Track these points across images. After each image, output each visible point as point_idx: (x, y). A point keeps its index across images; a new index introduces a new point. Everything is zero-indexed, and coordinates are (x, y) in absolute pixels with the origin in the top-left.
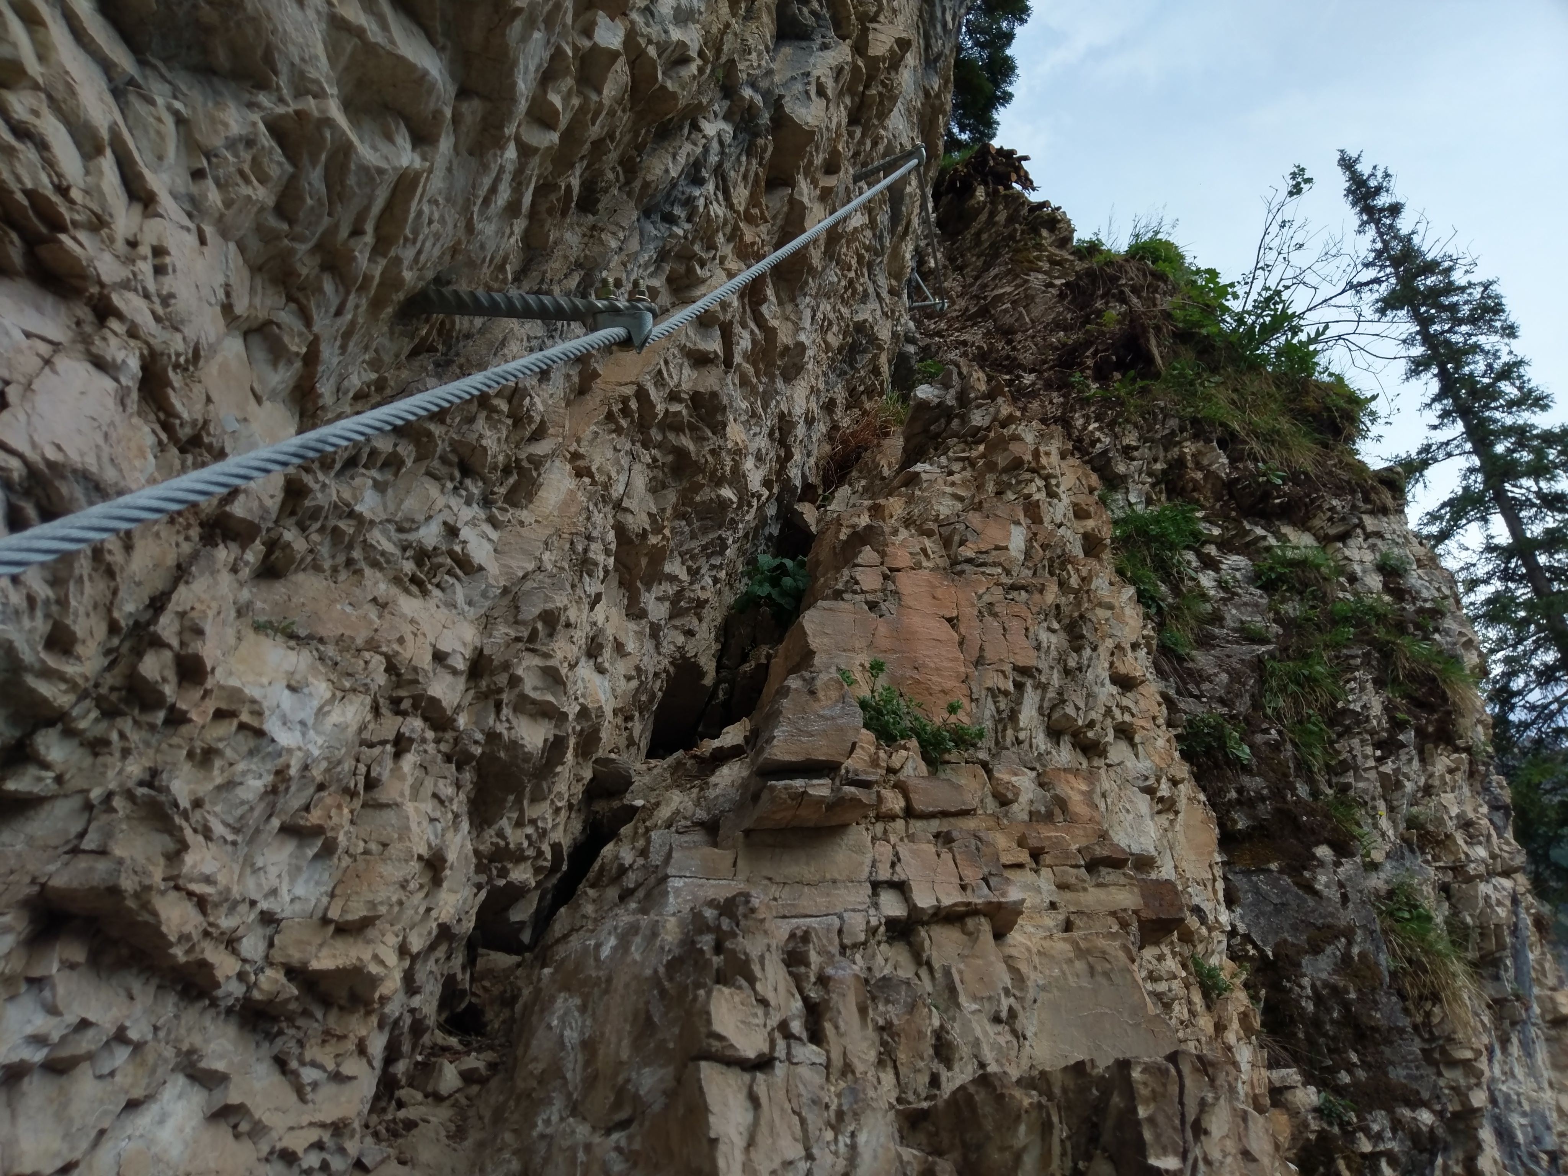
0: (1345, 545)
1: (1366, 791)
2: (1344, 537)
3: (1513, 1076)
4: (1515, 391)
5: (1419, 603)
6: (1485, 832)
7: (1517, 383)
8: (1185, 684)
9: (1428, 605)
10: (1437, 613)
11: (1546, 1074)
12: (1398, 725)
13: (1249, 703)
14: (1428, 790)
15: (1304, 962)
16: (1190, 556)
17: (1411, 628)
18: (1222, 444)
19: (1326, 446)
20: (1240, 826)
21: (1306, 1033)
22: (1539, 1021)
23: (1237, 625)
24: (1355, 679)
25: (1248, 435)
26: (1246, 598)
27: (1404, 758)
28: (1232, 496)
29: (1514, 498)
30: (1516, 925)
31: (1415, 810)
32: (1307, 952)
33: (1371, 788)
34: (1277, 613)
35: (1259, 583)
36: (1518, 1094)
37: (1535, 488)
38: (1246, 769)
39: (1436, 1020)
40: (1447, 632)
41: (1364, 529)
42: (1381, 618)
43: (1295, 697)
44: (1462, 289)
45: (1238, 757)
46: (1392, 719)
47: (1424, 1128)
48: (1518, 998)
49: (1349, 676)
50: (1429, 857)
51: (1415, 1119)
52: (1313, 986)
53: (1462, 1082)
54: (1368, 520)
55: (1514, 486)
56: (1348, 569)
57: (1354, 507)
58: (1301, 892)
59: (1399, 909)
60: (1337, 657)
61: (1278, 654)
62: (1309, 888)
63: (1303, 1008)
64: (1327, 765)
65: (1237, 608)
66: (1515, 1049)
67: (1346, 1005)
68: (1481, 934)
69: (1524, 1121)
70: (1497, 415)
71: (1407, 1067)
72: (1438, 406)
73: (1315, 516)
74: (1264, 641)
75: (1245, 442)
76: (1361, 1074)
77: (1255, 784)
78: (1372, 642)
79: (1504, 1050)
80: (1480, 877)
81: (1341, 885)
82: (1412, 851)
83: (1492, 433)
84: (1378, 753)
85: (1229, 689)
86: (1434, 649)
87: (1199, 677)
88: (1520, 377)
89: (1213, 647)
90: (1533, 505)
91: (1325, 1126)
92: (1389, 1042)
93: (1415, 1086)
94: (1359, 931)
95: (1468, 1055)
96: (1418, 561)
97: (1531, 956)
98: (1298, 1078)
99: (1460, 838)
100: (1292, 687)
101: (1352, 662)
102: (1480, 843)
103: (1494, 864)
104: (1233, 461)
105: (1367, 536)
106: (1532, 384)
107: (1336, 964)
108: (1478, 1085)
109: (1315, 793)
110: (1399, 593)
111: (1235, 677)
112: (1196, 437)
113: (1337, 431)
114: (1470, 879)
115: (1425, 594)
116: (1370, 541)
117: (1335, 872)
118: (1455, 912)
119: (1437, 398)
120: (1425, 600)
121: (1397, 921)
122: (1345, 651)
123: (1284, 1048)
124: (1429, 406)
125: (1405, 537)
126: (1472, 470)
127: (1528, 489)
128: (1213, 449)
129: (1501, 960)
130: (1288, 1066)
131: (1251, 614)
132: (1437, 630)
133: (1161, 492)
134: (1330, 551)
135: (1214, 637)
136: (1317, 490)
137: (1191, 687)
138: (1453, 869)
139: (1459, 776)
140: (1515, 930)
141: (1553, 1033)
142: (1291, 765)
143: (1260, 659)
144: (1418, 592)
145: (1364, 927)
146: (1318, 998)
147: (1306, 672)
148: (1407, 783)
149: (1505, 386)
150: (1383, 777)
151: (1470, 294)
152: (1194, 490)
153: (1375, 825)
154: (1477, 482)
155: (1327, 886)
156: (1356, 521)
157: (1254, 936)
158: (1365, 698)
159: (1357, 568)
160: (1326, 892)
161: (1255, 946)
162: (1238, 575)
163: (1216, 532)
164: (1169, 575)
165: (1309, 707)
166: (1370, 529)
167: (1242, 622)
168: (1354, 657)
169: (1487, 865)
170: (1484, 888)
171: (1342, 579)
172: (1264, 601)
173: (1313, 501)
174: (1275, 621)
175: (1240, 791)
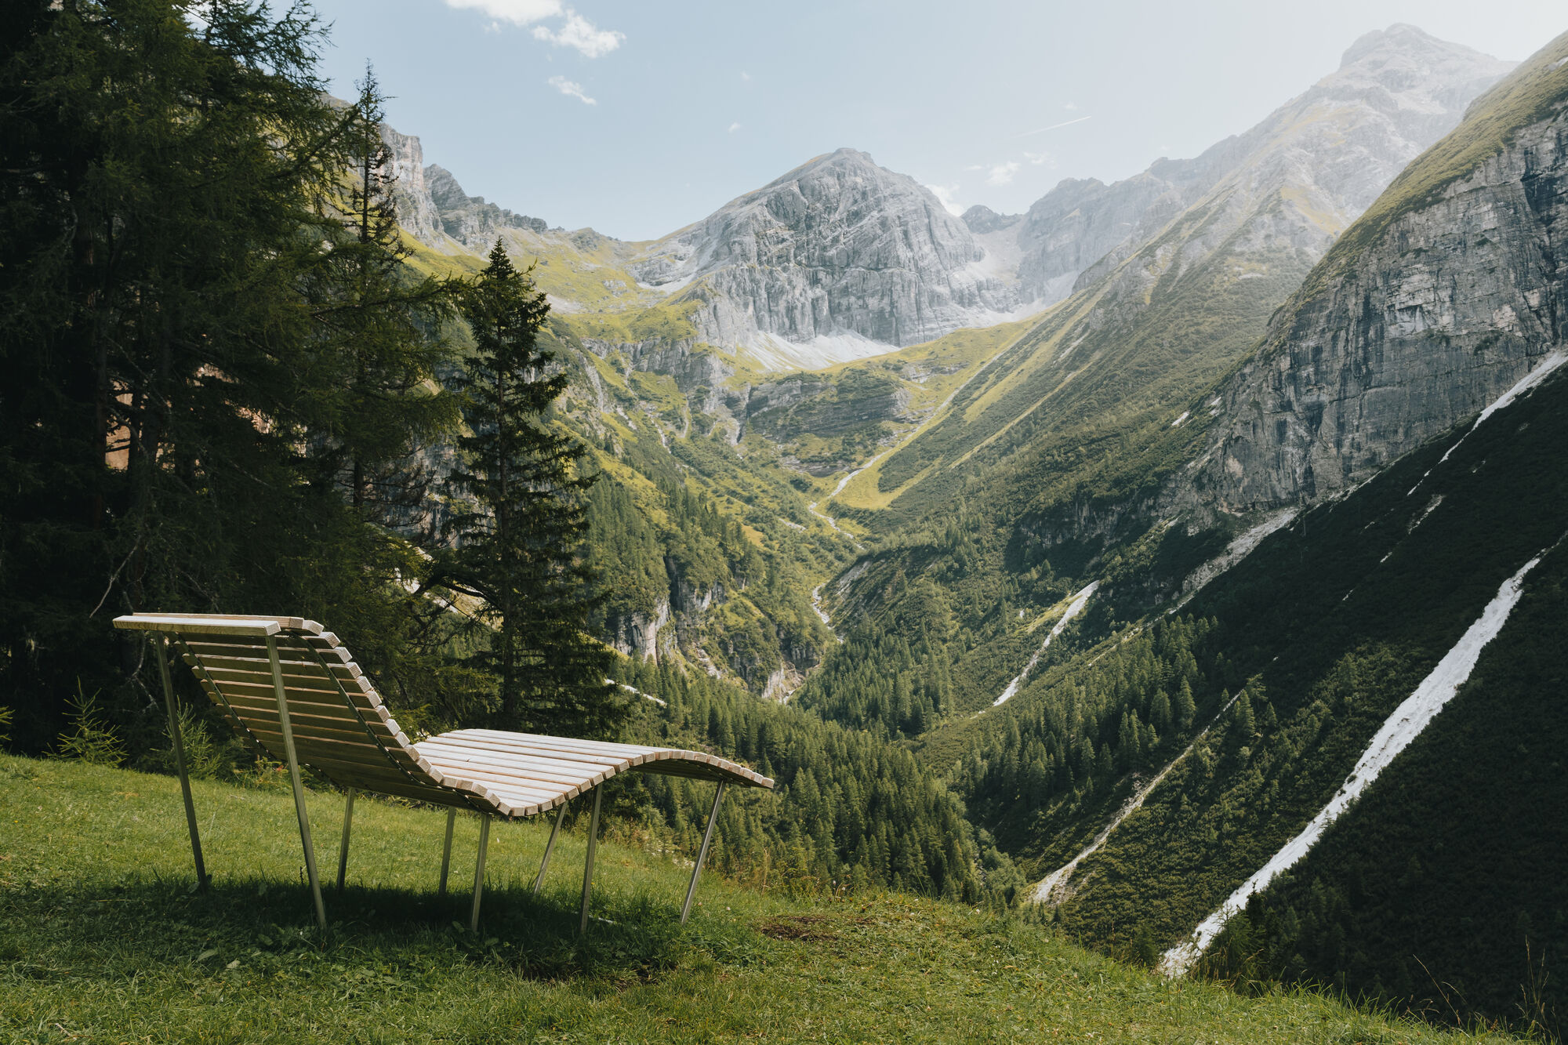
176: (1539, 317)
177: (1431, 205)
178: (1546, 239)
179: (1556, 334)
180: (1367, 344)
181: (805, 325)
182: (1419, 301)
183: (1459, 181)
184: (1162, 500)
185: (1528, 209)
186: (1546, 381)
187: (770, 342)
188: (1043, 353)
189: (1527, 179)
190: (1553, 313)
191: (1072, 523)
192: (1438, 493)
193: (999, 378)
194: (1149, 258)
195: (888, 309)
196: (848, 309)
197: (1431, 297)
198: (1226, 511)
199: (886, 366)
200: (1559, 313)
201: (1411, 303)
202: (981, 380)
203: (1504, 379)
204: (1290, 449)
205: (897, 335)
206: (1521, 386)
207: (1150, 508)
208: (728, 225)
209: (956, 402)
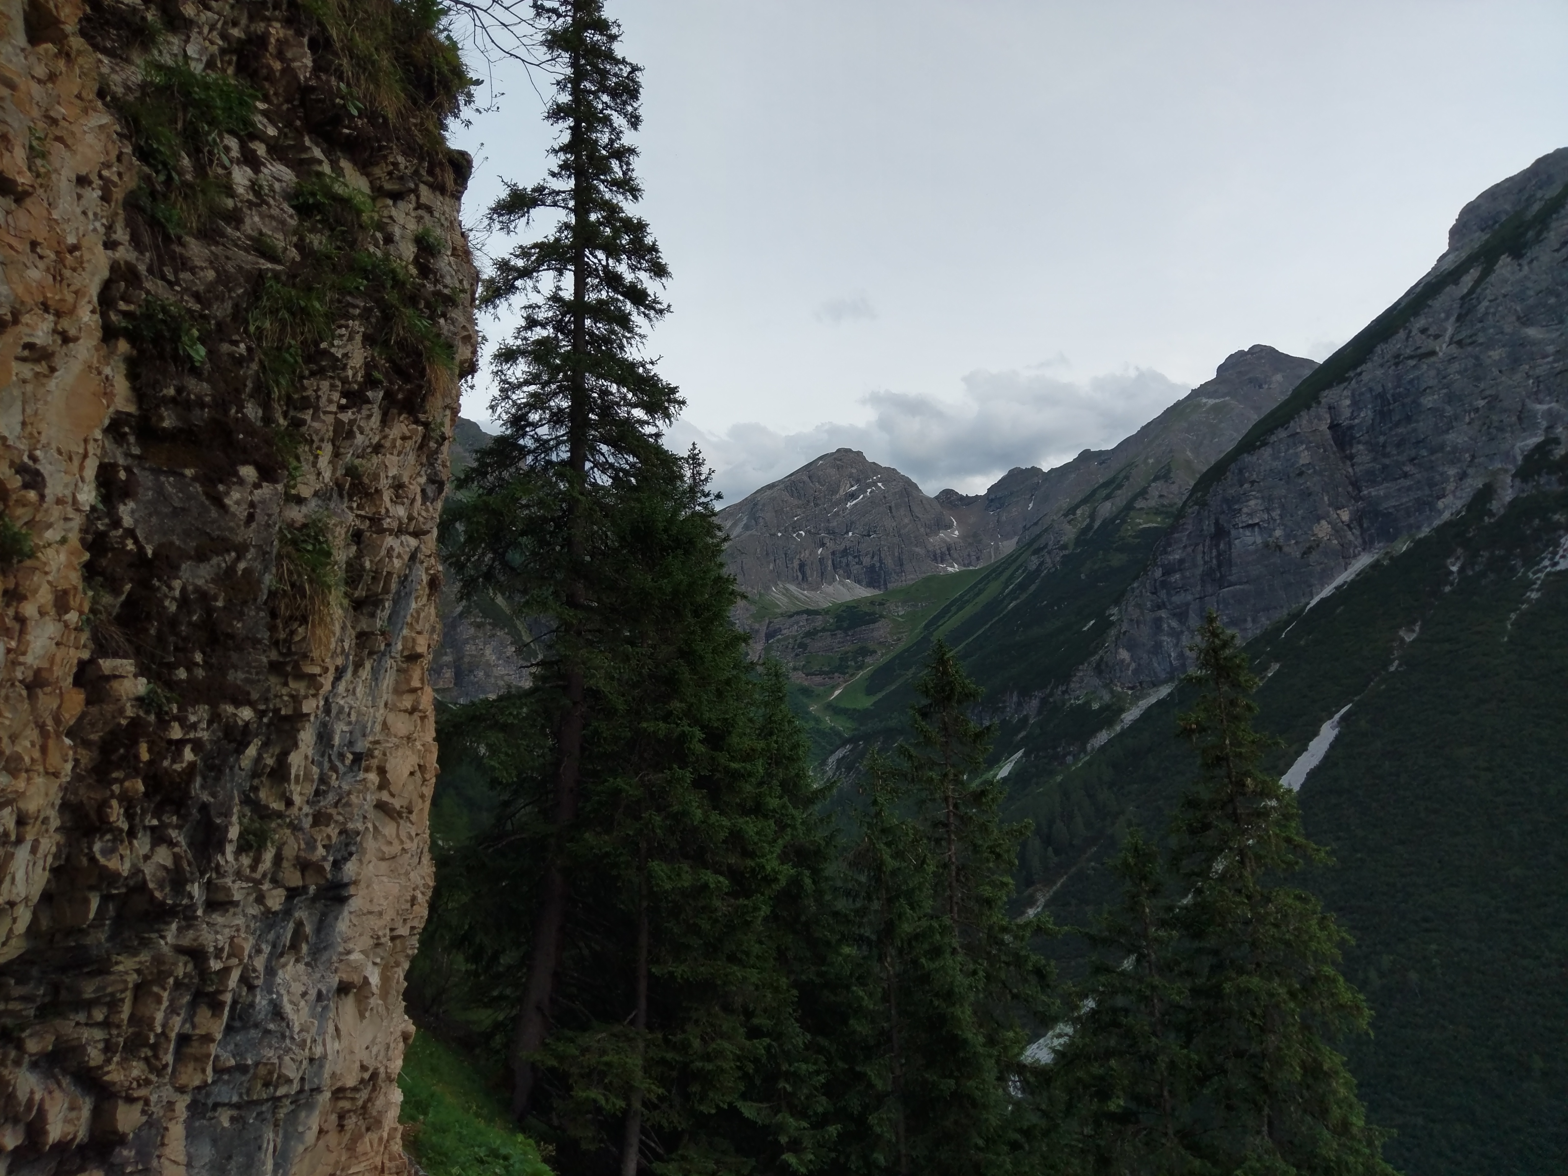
0: (395, 204)
1: (317, 432)
2: (397, 196)
3: (354, 693)
4: (621, 174)
5: (439, 287)
6: (411, 496)
7: (625, 167)
8: (162, 263)
9: (446, 291)
10: (450, 301)
11: (385, 697)
12: (370, 382)
13: (229, 311)
14: (377, 448)
15: (184, 566)
16: (233, 143)
17: (422, 305)
18: (313, 45)
19: (415, 103)
20: (166, 424)
21: (159, 631)
22: (398, 656)
23: (255, 234)
24: (347, 327)
25: (343, 50)
26: (275, 212)
27: (365, 412)
28: (302, 104)
29: (587, 264)
30: (406, 576)
31: (357, 462)
32: (190, 558)
33: (324, 430)
34: (302, 239)
35: (295, 203)
36: (351, 708)
37: (604, 263)
38: (195, 371)
39: (297, 638)
40: (453, 322)
41: (418, 197)
42: (398, 284)
43: (283, 323)
44: (617, 62)
45: (190, 357)
46: (368, 376)
47: (240, 723)
48: (383, 633)
49: (343, 322)
50: (355, 505)
51: (235, 715)
52: (183, 589)
53: (302, 692)
54: (424, 190)
55: (591, 253)
56: (390, 229)
57: (416, 172)
58: (207, 503)
59: (304, 541)
60: (339, 301)
61: (284, 278)
62: (218, 501)
63: (165, 608)
64: (289, 398)
65: (262, 216)
66: (365, 673)
67: (209, 611)
68: (373, 578)
69: (345, 729)
70: (602, 187)
71: (248, 672)
72: (562, 156)
73: (377, 164)
74: (274, 259)
75: (336, 55)
76: (200, 673)
77: (198, 388)
78: (380, 302)
79: (355, 673)
80: (391, 531)
81: (252, 505)
82: (341, 496)
83: (593, 201)
84: (344, 401)
85: (211, 287)
86: (435, 330)
87: (184, 264)
88: (628, 164)
89: (217, 244)
90: (598, 276)
91: (141, 713)
92: (239, 649)
93: (248, 688)
94: (252, 550)
95: (317, 670)
96: (454, 249)
97: (414, 605)
98: (132, 669)
99: (387, 496)
100: (284, 314)
101: (351, 310)
102: (403, 504)
103: (408, 524)
104: (318, 68)
105: (419, 206)
106: (634, 175)
107: (217, 574)
108: (315, 696)
109: (268, 419)
110: (425, 271)
111: (223, 278)
112: (288, 22)
113: (431, 94)
114: (381, 531)
115: (448, 280)
116: (420, 212)
117: (251, 493)
118: (359, 555)
119: (564, 149)
120: (446, 286)
121: (298, 550)
122: (349, 298)
123: (129, 641)
124: (555, 152)
125: (451, 222)
126: (567, 226)
127: (599, 261)
128: (301, 45)
129: (382, 601)
130: (125, 657)
131: (274, 230)
132: (444, 315)
133: (230, 63)
134: (379, 204)
135: (223, 235)
136: (389, 140)
137: (168, 271)
138: (370, 519)
139: (409, 444)
140: (404, 580)
141: (405, 665)
142: (250, 384)
143: (261, 275)
144: (442, 276)
145: (259, 547)
146: (184, 601)
147: (302, 303)
148: (358, 435)
149: (615, 164)
150: (339, 423)
151: (621, 70)
152: (266, 79)
153: (314, 464)
154: (567, 238)
155: (238, 503)
156: (412, 186)
157: (139, 533)
158: (349, 347)
159: (397, 231)
160: (234, 508)
161: (136, 541)
162: (277, 186)
163: (271, 131)
164: (198, 150)
165: (294, 338)
166: (423, 200)
167: (261, 233)
168: (355, 307)
169: (401, 523)
170: (389, 541)
171: (379, 235)
172: (293, 222)
173: (381, 148)
174: (296, 246)
175: (179, 390)
176: (1350, 529)
177: (1259, 447)
178: (1350, 470)
179: (1364, 542)
180: (1219, 554)
181: (813, 576)
182: (1257, 521)
183: (1280, 429)
184: (1072, 685)
185: (1335, 449)
186: (1358, 575)
187: (787, 590)
188: (993, 588)
189: (1333, 427)
190: (1361, 526)
191: (1005, 707)
192: (1277, 662)
193: (960, 609)
194: (1072, 517)
195: (878, 565)
196: (847, 565)
197: (1266, 516)
198: (1119, 689)
199: (872, 603)
200: (1365, 525)
201: (1250, 522)
202: (946, 611)
203: (1326, 576)
204: (1165, 638)
205: (885, 584)
206: (1339, 580)
207: (1064, 692)
208: (756, 504)
209: (927, 627)
